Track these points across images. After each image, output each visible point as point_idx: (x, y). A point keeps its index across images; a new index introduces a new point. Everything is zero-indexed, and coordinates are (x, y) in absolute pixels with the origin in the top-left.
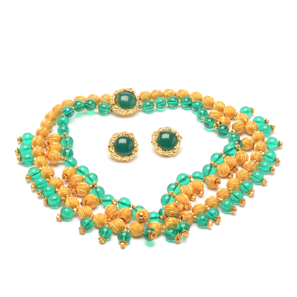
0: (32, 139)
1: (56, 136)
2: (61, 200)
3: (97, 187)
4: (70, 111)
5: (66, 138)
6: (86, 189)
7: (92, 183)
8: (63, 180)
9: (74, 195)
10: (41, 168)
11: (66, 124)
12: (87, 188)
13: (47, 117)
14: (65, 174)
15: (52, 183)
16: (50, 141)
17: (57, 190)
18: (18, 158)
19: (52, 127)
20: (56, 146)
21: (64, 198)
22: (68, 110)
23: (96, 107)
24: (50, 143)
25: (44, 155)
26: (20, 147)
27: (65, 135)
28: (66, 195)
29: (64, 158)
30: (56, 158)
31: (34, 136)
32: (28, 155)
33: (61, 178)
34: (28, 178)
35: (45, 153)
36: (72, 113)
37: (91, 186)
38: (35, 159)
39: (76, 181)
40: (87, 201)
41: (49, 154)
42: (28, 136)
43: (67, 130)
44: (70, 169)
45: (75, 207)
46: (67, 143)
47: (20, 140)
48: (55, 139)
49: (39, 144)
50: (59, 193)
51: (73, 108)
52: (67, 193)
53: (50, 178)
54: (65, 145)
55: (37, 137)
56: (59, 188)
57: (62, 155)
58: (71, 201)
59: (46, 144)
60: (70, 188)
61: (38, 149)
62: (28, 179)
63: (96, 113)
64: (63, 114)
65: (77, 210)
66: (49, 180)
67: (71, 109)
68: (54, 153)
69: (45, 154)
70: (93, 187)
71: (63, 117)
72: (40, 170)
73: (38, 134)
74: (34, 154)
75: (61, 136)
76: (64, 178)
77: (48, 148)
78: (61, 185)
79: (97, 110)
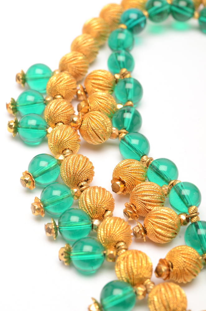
0: (49, 78)
1: (103, 77)
2: (105, 255)
3: (200, 224)
4: (138, 18)
5: (125, 82)
6: (170, 228)
7: (185, 209)
8: (113, 193)
9: (140, 237)
10: (61, 157)
11: (127, 50)
12: (174, 225)
13: (87, 29)
14: (120, 180)
15: (86, 201)
16: (89, 87)
17: (96, 222)
18: (10, 126)
19: (97, 53)
20: (101, 101)
21: (112, 252)
22: (134, 16)
23: (193, 15)
24: (88, 90)
25: (72, 124)
26: (20, 97)
27: (123, 75)
28: (119, 242)
29: (119, 133)
30: (99, 134)
31: (54, 72)
32: (34, 119)
33: (109, 188)
34: (27, 182)
35: (75, 119)
36: (142, 25)
37: (183, 217)
38: (50, 130)
39: (146, 201)
40: (172, 267)
41: (85, 121)
42: (39, 72)
43: (129, 63)
44: (133, 165)
45: (141, 282)
46: (127, 95)
47: (22, 79)
48: (101, 82)
49: (64, 93)
50: (101, 233)
51: (146, 13)
52: (121, 238)
53: (82, 186)
54: (124, 100)
55: (59, 75)
56: (102, 218)
57: (114, 125)
58: (131, 263)
59: (79, 92)
60: (129, 217)
61: (59, 107)
62: (27, 185)
63: (193, 28)
64: (123, 26)
65: (146, 292)
66: (79, 192)
67: (140, 16)
68: (95, 121)
69: (73, 121)
70: (188, 220)
71: (122, 31)
72: (60, 163)
73: (63, 68)
74: (50, 117)
75: (115, 77)
76: (115, 189)
77: (83, 104)
78: (106, 211)
79: (194, 22)
